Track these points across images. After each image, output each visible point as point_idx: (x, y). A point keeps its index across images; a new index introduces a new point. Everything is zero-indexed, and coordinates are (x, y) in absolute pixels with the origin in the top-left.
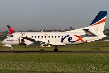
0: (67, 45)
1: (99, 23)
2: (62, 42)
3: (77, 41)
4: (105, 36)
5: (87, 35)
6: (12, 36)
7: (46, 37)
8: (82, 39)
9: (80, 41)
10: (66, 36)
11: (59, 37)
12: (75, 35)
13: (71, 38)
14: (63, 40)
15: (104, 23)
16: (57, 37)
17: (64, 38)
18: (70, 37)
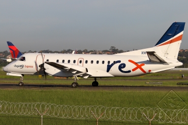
0: (116, 76)
1: (171, 42)
2: (108, 71)
3: (134, 70)
4: (181, 64)
5: (150, 62)
6: (23, 59)
7: (81, 62)
8: (143, 67)
9: (139, 71)
10: (115, 62)
11: (103, 62)
12: (130, 61)
13: (124, 65)
14: (109, 68)
15: (180, 42)
16: (100, 62)
17: (112, 65)
18: (122, 64)
